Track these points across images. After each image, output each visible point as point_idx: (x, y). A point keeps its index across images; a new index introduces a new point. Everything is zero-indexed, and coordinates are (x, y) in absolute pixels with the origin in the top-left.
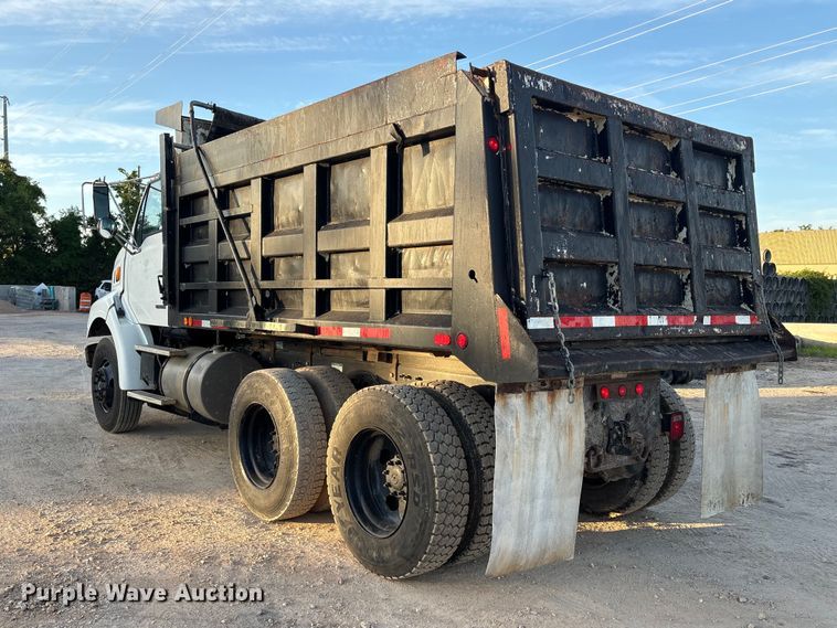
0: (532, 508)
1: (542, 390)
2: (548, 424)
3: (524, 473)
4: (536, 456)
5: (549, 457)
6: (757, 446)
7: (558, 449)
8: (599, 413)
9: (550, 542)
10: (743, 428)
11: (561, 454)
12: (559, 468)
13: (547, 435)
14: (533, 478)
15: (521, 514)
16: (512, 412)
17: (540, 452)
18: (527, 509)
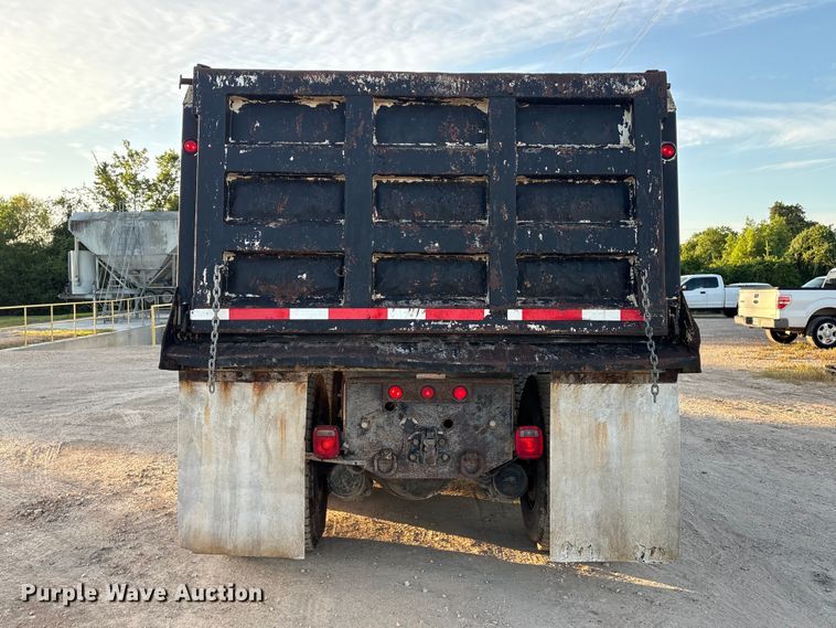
0: (234, 495)
1: (238, 381)
2: (250, 416)
3: (218, 459)
4: (234, 445)
5: (253, 448)
6: (669, 485)
7: (265, 441)
8: (395, 415)
9: (265, 535)
10: (641, 458)
11: (271, 447)
12: (269, 460)
13: (248, 425)
14: (231, 466)
15: (217, 499)
16: (202, 399)
17: (239, 442)
18: (226, 496)
